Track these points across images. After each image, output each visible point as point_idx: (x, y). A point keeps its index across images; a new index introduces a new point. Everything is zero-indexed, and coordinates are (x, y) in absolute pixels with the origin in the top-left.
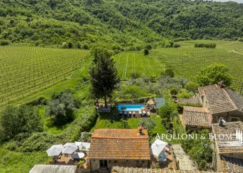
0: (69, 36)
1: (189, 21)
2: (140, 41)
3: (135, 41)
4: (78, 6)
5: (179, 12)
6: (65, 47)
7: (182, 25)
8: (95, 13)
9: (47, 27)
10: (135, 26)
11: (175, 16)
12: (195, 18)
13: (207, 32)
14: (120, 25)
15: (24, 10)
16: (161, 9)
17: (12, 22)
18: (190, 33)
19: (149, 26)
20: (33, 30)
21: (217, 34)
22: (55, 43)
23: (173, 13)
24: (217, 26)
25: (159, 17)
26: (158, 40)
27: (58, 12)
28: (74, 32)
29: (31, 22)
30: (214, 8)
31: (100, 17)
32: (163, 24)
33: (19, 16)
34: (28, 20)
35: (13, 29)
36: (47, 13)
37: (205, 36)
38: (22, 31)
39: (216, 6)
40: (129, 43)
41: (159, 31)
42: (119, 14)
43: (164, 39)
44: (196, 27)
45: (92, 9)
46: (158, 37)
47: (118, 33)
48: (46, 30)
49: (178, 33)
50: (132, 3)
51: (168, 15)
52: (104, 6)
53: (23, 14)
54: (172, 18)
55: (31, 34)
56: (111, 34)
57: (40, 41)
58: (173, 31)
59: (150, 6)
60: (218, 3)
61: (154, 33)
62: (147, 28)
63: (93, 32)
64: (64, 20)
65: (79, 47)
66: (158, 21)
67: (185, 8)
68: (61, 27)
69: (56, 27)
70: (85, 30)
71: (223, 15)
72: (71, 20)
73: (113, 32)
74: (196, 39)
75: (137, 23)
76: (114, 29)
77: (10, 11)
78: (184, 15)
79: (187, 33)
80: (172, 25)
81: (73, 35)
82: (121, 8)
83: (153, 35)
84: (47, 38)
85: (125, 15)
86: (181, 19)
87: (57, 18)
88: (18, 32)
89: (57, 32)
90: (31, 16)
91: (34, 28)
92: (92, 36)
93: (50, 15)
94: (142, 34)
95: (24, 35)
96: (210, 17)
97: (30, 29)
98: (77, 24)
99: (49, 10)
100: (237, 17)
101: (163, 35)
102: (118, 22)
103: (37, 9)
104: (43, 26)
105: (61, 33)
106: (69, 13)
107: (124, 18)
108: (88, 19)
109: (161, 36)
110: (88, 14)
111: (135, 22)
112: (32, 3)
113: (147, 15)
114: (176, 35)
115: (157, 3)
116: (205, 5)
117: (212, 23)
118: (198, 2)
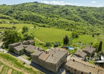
0: (70, 26)
2: (101, 31)
3: (98, 30)
4: (77, 14)
6: (67, 30)
8: (83, 17)
9: (63, 22)
10: (101, 23)
14: (93, 23)
15: (57, 16)
17: (53, 20)
20: (58, 23)
22: (64, 28)
27: (68, 16)
28: (72, 25)
29: (58, 20)
31: (85, 19)
33: (55, 18)
34: (57, 19)
35: (52, 22)
38: (55, 23)
45: (82, 15)
47: (91, 26)
48: (62, 23)
50: (102, 13)
52: (87, 14)
53: (56, 17)
55: (57, 24)
56: (87, 26)
57: (60, 27)
63: (79, 25)
64: (70, 19)
65: (71, 31)
69: (66, 22)
70: (76, 24)
72: (72, 20)
73: (88, 26)
77: (53, 16)
81: (71, 26)
82: (96, 15)
84: (62, 26)
87: (67, 19)
89: (66, 24)
90: (59, 18)
91: (59, 22)
93: (65, 17)
94: (103, 27)
95: (55, 24)
97: (57, 23)
98: (74, 22)
99: (65, 16)
102: (92, 21)
103: (61, 15)
104: (61, 22)
105: (67, 25)
106: (72, 17)
107: (96, 19)
108: (79, 20)
110: (80, 18)
111: (101, 22)
112: (60, 13)
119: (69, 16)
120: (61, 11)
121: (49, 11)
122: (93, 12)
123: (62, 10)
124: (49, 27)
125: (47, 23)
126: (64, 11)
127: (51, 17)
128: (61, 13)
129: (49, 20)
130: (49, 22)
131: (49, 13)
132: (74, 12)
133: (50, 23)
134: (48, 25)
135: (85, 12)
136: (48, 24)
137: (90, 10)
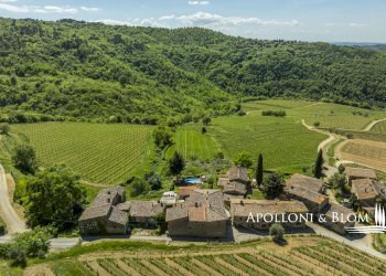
0: (111, 103)
1: (264, 71)
2: (199, 103)
3: (191, 103)
4: (114, 54)
5: (250, 58)
6: (113, 121)
7: (255, 76)
8: (137, 64)
9: (84, 92)
10: (191, 79)
11: (246, 64)
12: (272, 66)
13: (288, 86)
14: (169, 80)
15: (46, 66)
16: (226, 54)
17: (38, 86)
18: (266, 88)
19: (210, 79)
20: (67, 96)
21: (302, 88)
23: (241, 60)
24: (301, 77)
25: (224, 66)
26: (222, 100)
27: (89, 66)
29: (62, 86)
30: (297, 52)
32: (229, 76)
33: (43, 76)
34: (57, 82)
35: (42, 96)
36: (75, 68)
37: (287, 91)
38: (53, 98)
39: (300, 49)
40: (184, 106)
41: (223, 86)
42: (168, 63)
43: (230, 97)
44: (274, 79)
45: (133, 59)
46: (223, 94)
47: (169, 93)
48: (83, 96)
49: (250, 87)
50: (186, 46)
51: (235, 63)
52: (147, 53)
53: (46, 72)
54: (241, 67)
55: (65, 102)
56: (161, 96)
57: (77, 111)
58: (242, 86)
59: (212, 50)
60: (304, 44)
61: (217, 88)
62: (207, 81)
63: (138, 95)
64: (98, 78)
65: (129, 121)
66: (222, 71)
67: (258, 53)
68: (100, 92)
69: (94, 91)
71: (309, 62)
72: (108, 78)
73: (162, 92)
75: (194, 75)
76: (164, 87)
77: (29, 68)
78: (258, 62)
79: (261, 87)
80: (241, 77)
81: (116, 102)
82: (172, 54)
83: (216, 92)
84: (85, 106)
85: (177, 65)
86: (253, 68)
87: (89, 75)
88: (48, 100)
89: (96, 98)
90: (57, 75)
91: (67, 94)
92: (138, 101)
93: (79, 71)
94: (200, 91)
95: (57, 103)
96: (292, 65)
97: (62, 96)
98: (117, 84)
99: (78, 64)
100: (328, 64)
101: (229, 91)
102: (168, 75)
103: (62, 63)
104: (78, 91)
105: (101, 100)
106: (104, 68)
107: (176, 69)
108: (129, 75)
109: (226, 93)
110: (128, 67)
111: (190, 74)
112: (55, 54)
113: (207, 64)
114: (247, 90)
115: (220, 46)
116: (285, 48)
117: (295, 73)
118: (277, 43)
119: (90, 64)
120: (58, 46)
121: (7, 47)
122: (161, 45)
123: (58, 42)
124: (44, 120)
125: (19, 102)
126: (67, 46)
127: (21, 75)
128: (59, 53)
129: (24, 88)
130: (24, 99)
131: (7, 58)
132: (103, 47)
133: (32, 100)
134: (26, 109)
135: (140, 47)
136: (24, 104)
137: (152, 39)
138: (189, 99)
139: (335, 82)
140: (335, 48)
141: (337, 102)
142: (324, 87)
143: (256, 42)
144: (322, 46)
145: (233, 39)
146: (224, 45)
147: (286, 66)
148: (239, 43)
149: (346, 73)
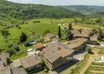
5: (22, 9)
7: (25, 14)
12: (29, 11)
13: (34, 16)
16: (14, 8)
18: (28, 17)
19: (11, 15)
21: (38, 16)
23: (19, 10)
24: (37, 13)
25: (14, 11)
30: (35, 7)
32: (16, 14)
37: (34, 17)
39: (36, 6)
40: (4, 24)
41: (15, 18)
43: (19, 21)
44: (30, 14)
46: (16, 20)
51: (17, 10)
54: (20, 11)
58: (21, 17)
59: (9, 7)
62: (10, 17)
66: (14, 13)
67: (24, 7)
71: (39, 9)
74: (31, 19)
75: (4, 15)
78: (25, 10)
79: (27, 17)
80: (20, 15)
83: (13, 19)
86: (23, 11)
94: (8, 20)
96: (35, 10)
100: (43, 10)
109: (17, 20)
113: (8, 11)
114: (23, 18)
115: (11, 5)
116: (31, 6)
117: (36, 12)
118: (29, 5)
138: (5, 22)
139: (46, 14)
140: (44, 6)
141: (50, 18)
142: (44, 15)
143: (23, 4)
144: (41, 5)
145: (15, 3)
146: (13, 5)
147: (33, 11)
148: (17, 5)
149: (48, 12)
